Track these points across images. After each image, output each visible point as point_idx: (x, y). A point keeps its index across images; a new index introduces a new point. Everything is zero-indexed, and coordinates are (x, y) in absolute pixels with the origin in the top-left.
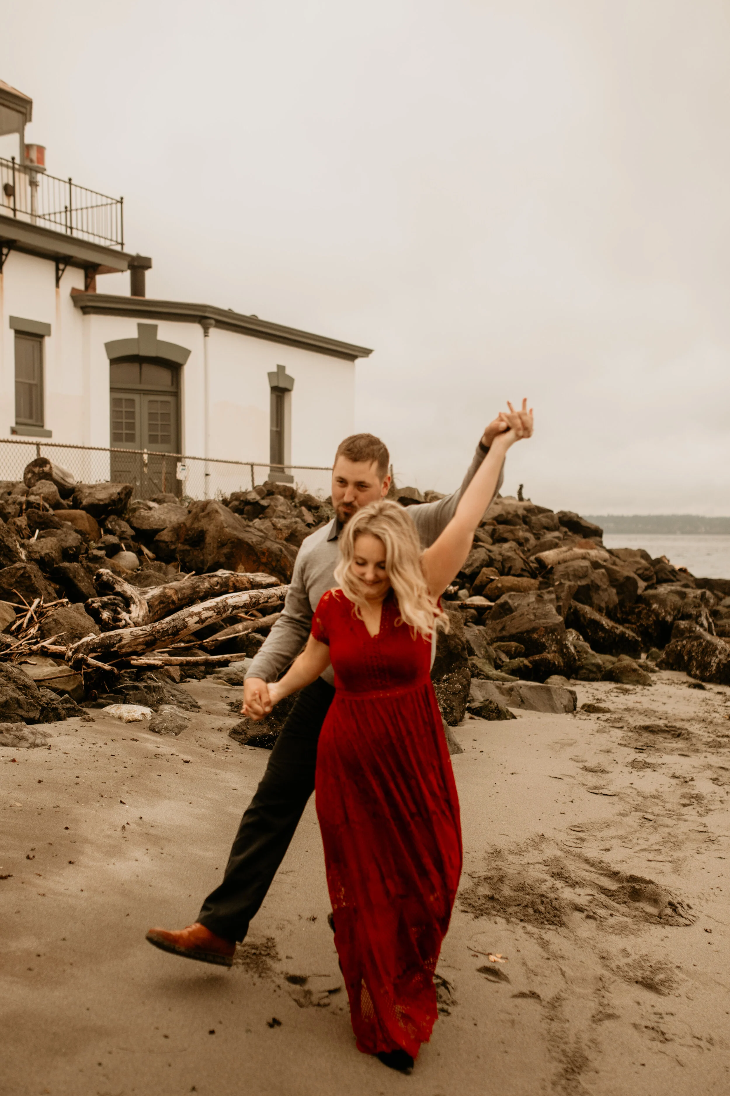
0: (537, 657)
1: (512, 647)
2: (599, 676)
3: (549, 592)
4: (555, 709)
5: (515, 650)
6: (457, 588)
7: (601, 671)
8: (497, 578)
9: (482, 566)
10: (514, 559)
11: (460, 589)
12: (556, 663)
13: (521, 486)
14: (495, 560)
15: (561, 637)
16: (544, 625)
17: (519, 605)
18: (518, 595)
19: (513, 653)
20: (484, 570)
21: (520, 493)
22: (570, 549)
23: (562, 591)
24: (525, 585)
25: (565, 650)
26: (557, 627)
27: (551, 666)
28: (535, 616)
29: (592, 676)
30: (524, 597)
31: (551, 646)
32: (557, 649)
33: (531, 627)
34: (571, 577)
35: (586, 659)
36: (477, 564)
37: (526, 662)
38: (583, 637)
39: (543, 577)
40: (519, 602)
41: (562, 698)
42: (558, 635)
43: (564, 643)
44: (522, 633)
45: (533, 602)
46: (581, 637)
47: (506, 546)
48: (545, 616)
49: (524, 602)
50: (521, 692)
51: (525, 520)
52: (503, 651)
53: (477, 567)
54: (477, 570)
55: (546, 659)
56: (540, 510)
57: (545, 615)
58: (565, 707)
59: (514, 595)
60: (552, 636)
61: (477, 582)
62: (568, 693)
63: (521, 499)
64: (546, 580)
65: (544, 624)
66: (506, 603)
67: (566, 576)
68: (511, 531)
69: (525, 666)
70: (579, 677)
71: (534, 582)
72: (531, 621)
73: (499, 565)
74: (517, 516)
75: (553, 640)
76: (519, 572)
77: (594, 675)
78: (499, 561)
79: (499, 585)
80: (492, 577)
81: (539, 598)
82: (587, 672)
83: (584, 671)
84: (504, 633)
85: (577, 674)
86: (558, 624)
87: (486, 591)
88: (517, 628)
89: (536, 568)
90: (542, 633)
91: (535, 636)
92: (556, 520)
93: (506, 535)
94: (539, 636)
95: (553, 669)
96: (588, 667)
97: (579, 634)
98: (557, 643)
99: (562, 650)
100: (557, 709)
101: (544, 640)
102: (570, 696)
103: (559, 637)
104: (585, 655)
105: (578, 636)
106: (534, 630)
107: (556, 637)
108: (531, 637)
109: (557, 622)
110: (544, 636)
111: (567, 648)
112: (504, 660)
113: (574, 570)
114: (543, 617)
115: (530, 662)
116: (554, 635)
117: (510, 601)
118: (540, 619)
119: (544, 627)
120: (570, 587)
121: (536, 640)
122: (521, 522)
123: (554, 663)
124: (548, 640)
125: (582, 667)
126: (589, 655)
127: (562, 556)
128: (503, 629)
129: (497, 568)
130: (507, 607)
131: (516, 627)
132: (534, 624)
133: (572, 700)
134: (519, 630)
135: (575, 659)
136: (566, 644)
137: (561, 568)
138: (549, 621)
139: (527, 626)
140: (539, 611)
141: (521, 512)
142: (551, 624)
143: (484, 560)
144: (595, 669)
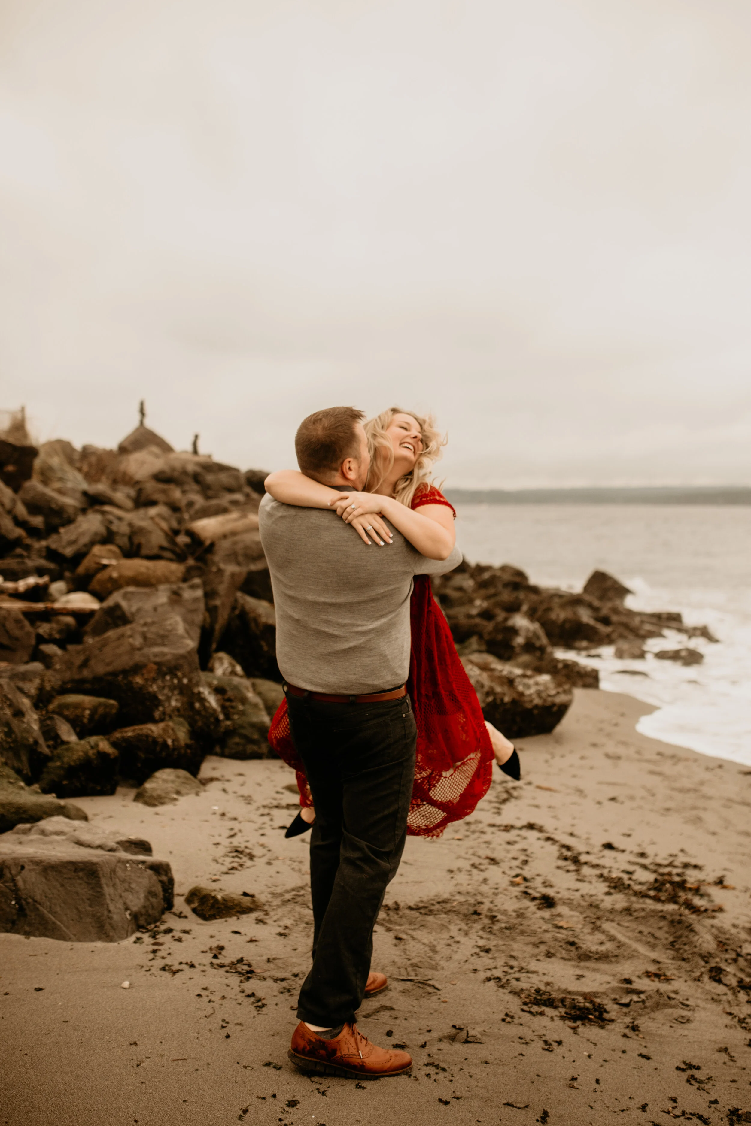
0: (129, 732)
1: (84, 709)
2: (264, 748)
3: (193, 587)
4: (107, 927)
5: (92, 715)
6: (46, 579)
7: (266, 739)
8: (114, 562)
9: (92, 543)
10: (150, 532)
11: (53, 580)
12: (170, 742)
13: (196, 437)
14: (117, 533)
15: (190, 681)
16: (157, 659)
17: (139, 610)
18: (138, 593)
19: (85, 721)
20: (97, 550)
21: (195, 445)
22: (244, 516)
23: (221, 582)
24: (159, 573)
25: (197, 705)
26: (181, 662)
27: (158, 749)
28: (145, 638)
29: (251, 748)
30: (148, 595)
31: (169, 699)
32: (183, 704)
33: (131, 663)
34: (241, 559)
35: (243, 713)
36: (85, 540)
37: (104, 746)
38: (244, 668)
39: (198, 559)
40: (140, 604)
41: (129, 890)
42: (184, 676)
43: (196, 690)
44: (114, 674)
45: (162, 605)
46: (239, 669)
47: (153, 511)
48: (163, 639)
49: (148, 605)
50: (20, 884)
51: (197, 478)
52: (67, 719)
53: (85, 545)
54: (84, 550)
55: (147, 736)
56: (222, 468)
57: (163, 637)
58: (135, 916)
59: (132, 593)
60: (172, 679)
61: (81, 569)
62: (149, 872)
63: (195, 452)
64: (200, 564)
65: (156, 655)
66: (117, 607)
67: (233, 556)
68: (164, 491)
69: (102, 755)
70: (227, 751)
71: (176, 568)
72: (133, 649)
73: (124, 541)
74: (185, 472)
75: (172, 688)
76: (155, 551)
77: (255, 748)
78: (124, 535)
79: (115, 575)
80: (105, 562)
81: (174, 597)
82: (242, 741)
83: (237, 740)
84: (86, 673)
85: (223, 746)
86: (183, 657)
87: (94, 584)
88: (108, 664)
89: (187, 545)
90: (152, 675)
91: (139, 680)
92: (243, 480)
93: (156, 496)
94: (146, 680)
95: (164, 754)
96: (242, 731)
97: (234, 662)
98: (181, 693)
99: (191, 705)
100: (113, 928)
101: (155, 688)
102: (155, 878)
103: (185, 681)
104: (241, 707)
105: (233, 666)
106: (137, 669)
107: (180, 680)
108: (131, 683)
109: (182, 651)
110: (154, 680)
111: (203, 700)
112: (65, 737)
113: (246, 548)
114: (159, 641)
115: (114, 744)
116: (176, 676)
117: (124, 604)
118: (155, 644)
119: (156, 663)
120: (233, 575)
121: (141, 688)
122: (190, 480)
123: (165, 743)
124: (164, 688)
125: (230, 733)
126: (247, 707)
127: (229, 527)
128: (85, 664)
129: (120, 547)
130: (118, 613)
131: (107, 661)
132: (138, 657)
133: (158, 889)
134: (110, 669)
135: (217, 720)
136: (199, 693)
137: (225, 545)
138: (165, 650)
139: (124, 662)
140: (153, 629)
141: (191, 468)
142: (169, 657)
143: (96, 534)
144: (256, 736)
